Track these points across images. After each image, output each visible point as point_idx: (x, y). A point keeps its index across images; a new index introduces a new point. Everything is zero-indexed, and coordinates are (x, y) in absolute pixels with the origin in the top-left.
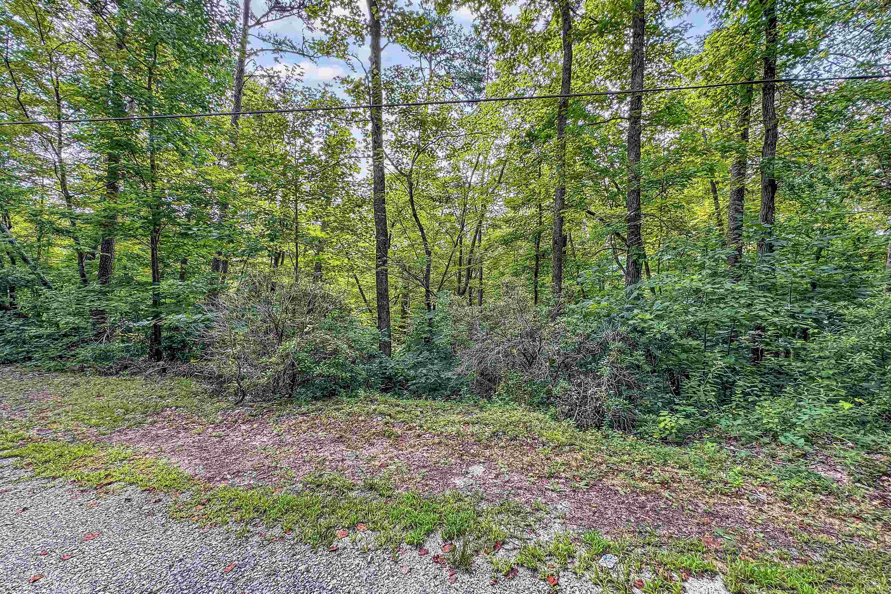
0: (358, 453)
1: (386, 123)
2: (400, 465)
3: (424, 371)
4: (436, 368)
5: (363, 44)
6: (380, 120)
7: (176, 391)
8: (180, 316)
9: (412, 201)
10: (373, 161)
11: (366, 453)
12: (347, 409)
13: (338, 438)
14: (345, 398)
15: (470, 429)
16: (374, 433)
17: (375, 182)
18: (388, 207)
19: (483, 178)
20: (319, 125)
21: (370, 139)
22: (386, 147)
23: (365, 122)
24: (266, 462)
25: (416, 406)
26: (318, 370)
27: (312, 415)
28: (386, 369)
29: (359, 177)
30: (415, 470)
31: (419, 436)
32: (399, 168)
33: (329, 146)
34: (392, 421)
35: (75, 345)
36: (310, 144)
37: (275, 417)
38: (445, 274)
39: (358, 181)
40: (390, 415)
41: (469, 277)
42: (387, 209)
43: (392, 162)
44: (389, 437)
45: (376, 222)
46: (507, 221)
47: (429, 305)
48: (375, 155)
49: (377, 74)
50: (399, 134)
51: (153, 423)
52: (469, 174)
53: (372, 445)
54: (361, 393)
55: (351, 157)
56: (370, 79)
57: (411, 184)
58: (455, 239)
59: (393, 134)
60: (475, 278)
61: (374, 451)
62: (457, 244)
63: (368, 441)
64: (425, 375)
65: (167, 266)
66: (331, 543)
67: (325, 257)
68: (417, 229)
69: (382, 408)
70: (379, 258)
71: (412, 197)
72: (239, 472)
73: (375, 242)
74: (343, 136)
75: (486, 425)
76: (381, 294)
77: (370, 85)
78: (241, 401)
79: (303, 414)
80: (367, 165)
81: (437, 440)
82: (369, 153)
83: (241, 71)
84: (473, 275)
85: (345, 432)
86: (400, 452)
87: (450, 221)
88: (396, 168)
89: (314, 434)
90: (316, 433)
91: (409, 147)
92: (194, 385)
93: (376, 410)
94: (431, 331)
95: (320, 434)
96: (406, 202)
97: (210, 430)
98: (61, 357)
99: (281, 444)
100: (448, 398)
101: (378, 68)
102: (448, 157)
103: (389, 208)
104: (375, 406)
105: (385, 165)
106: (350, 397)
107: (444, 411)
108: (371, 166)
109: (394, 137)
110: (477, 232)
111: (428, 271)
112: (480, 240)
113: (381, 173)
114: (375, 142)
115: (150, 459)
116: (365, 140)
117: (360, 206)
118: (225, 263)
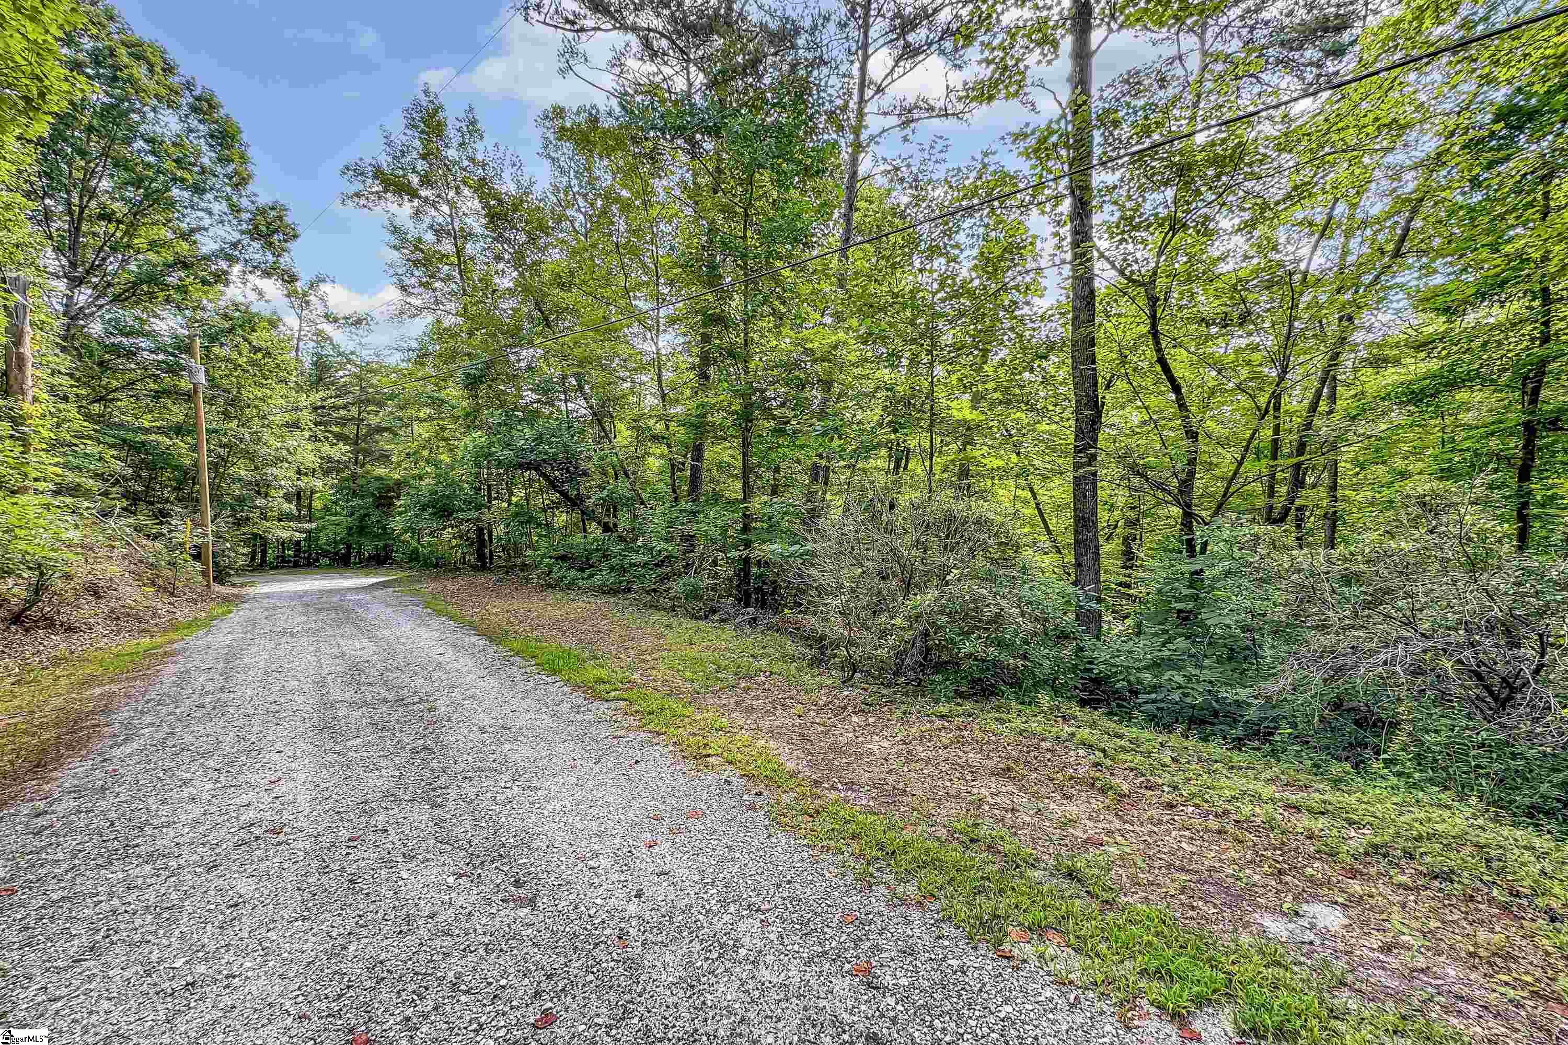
0: (1041, 805)
1: (1100, 191)
2: (1128, 850)
3: (1179, 679)
4: (1206, 675)
5: (1057, 56)
6: (1087, 188)
7: (769, 650)
8: (776, 546)
9: (1155, 333)
10: (1073, 270)
11: (1057, 808)
12: (1017, 723)
13: (1004, 770)
14: (1013, 704)
15: (1304, 822)
16: (1071, 778)
17: (1074, 308)
18: (1100, 353)
19: (1345, 253)
20: (971, 228)
21: (1066, 231)
22: (1100, 238)
23: (1057, 199)
24: (891, 779)
25: (1162, 745)
26: (967, 647)
27: (958, 721)
28: (1090, 663)
29: (1042, 304)
30: (1163, 870)
31: (1170, 806)
32: (1127, 272)
33: (988, 259)
34: (1109, 762)
35: (667, 577)
36: (956, 262)
37: (898, 713)
38: (1233, 478)
39: (1040, 312)
40: (1104, 751)
41: (1298, 483)
42: (1099, 357)
43: (1112, 264)
44: (1103, 791)
45: (1075, 384)
46: (1423, 346)
47: (1190, 544)
48: (1076, 256)
49: (1085, 102)
50: (1128, 205)
51: (747, 690)
52: (1305, 251)
53: (1070, 797)
54: (1044, 699)
55: (1027, 272)
56: (1069, 118)
57: (1153, 301)
58: (1263, 400)
59: (1115, 208)
60: (1314, 486)
61: (1072, 809)
62: (1267, 411)
63: (1060, 788)
64: (1180, 687)
65: (759, 477)
66: (1000, 942)
67: (977, 453)
68: (1165, 386)
69: (1084, 733)
70: (1080, 451)
71: (1154, 325)
72: (853, 783)
73: (1072, 422)
74: (1014, 235)
75: (1351, 823)
76: (1083, 518)
77: (1070, 128)
78: (849, 680)
79: (942, 717)
80: (1059, 279)
81: (1213, 824)
82: (1063, 256)
83: (854, 174)
84: (1309, 480)
85: (1016, 762)
86: (1127, 826)
87: (1249, 363)
88: (1122, 272)
89: (961, 754)
90: (965, 753)
91: (1149, 226)
92: (791, 647)
93: (1073, 735)
94: (1195, 598)
95: (971, 755)
96: (1142, 336)
97: (812, 713)
98: (655, 591)
99: (911, 757)
100: (1239, 744)
101: (1086, 91)
102: (1249, 226)
103: (1104, 355)
104: (1073, 729)
105: (1096, 272)
106: (1023, 703)
107: (1232, 767)
108: (1067, 279)
109: (1118, 214)
110: (1323, 382)
111: (1191, 474)
112: (1333, 398)
113: (1087, 289)
114: (1075, 232)
115: (746, 736)
116: (1056, 234)
117: (1045, 357)
118: (827, 469)
